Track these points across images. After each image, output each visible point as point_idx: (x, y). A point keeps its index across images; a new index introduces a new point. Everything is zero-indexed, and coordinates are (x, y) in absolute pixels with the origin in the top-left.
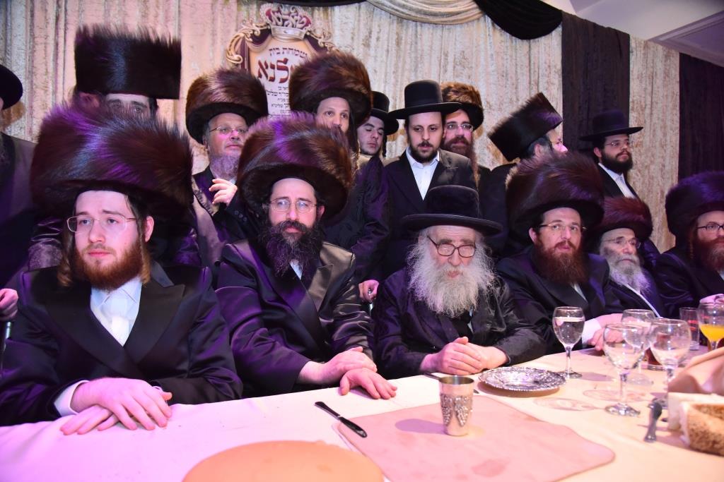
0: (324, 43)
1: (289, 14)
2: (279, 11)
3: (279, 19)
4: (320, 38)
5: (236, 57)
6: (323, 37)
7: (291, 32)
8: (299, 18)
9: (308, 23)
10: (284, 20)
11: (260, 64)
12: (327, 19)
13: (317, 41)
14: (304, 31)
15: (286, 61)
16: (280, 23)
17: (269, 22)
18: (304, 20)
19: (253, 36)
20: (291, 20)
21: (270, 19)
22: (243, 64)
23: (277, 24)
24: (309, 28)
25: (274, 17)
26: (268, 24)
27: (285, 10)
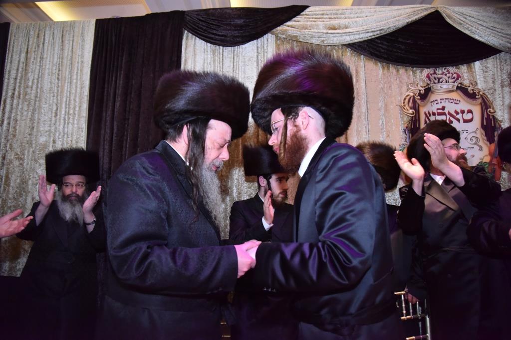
0: (473, 90)
1: (443, 74)
2: (435, 73)
3: (435, 78)
4: (469, 86)
5: (411, 111)
6: (471, 85)
7: (445, 86)
8: (450, 75)
9: (459, 77)
10: (439, 79)
11: (425, 113)
12: (471, 71)
13: (467, 89)
14: (456, 84)
15: (443, 108)
16: (437, 81)
17: (429, 82)
18: (455, 75)
19: (420, 94)
20: (445, 78)
21: (430, 80)
22: (416, 116)
23: (434, 83)
24: (459, 81)
25: (432, 78)
26: (428, 84)
27: (439, 71)
